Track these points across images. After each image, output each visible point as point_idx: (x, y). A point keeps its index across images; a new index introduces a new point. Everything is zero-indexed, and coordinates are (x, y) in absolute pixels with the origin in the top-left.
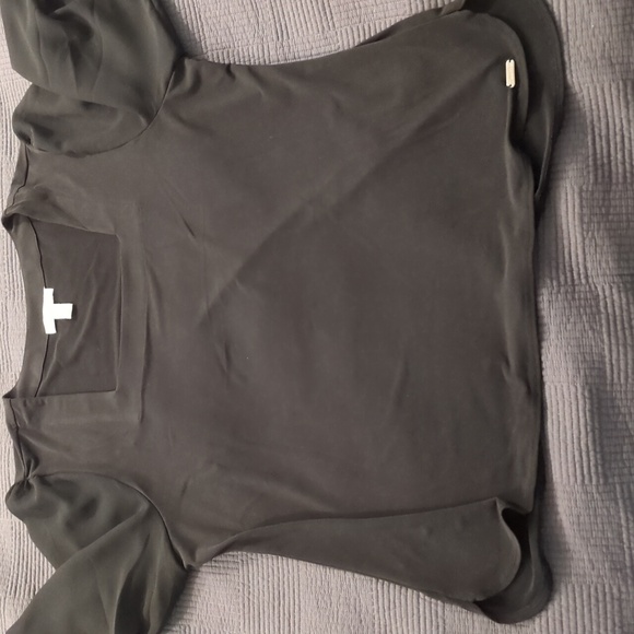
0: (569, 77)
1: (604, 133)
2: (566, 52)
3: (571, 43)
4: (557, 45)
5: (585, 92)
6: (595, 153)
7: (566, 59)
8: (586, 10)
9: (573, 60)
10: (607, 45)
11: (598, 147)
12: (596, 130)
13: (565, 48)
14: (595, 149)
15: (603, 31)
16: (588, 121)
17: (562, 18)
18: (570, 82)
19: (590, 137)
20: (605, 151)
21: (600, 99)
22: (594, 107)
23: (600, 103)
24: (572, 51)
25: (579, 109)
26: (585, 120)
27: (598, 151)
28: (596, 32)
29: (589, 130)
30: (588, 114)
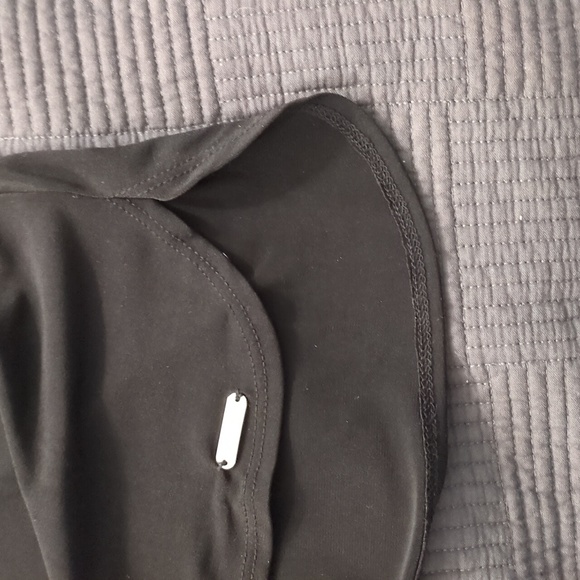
0: (456, 342)
1: (541, 487)
2: (450, 280)
3: (464, 256)
4: (429, 258)
5: (496, 382)
6: (526, 543)
7: (452, 295)
8: (503, 174)
9: (468, 299)
10: (556, 267)
11: (531, 522)
12: (523, 477)
13: (449, 268)
14: (524, 528)
15: (545, 231)
16: (502, 452)
17: (439, 188)
18: (458, 354)
19: (510, 499)
20: (548, 534)
21: (534, 402)
22: (518, 420)
23: (534, 413)
24: (467, 277)
25: (479, 420)
26: (494, 451)
27: (534, 535)
28: (530, 233)
29: (507, 476)
30: (501, 435)
